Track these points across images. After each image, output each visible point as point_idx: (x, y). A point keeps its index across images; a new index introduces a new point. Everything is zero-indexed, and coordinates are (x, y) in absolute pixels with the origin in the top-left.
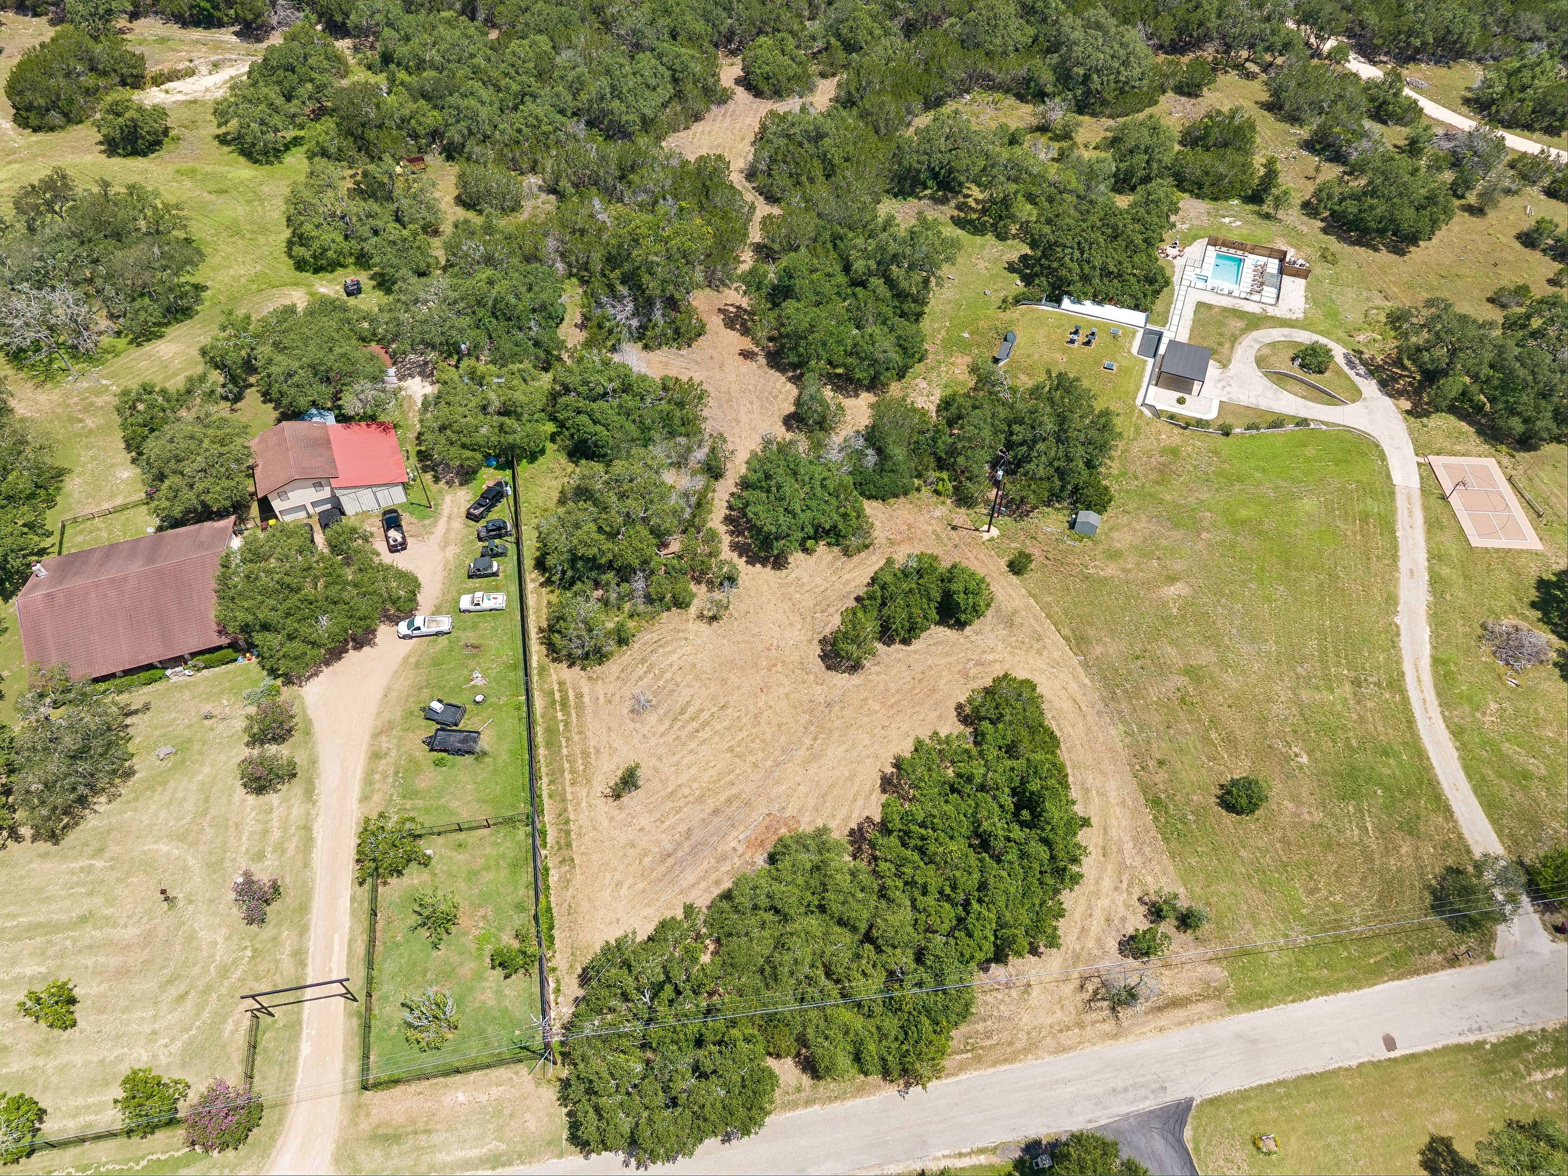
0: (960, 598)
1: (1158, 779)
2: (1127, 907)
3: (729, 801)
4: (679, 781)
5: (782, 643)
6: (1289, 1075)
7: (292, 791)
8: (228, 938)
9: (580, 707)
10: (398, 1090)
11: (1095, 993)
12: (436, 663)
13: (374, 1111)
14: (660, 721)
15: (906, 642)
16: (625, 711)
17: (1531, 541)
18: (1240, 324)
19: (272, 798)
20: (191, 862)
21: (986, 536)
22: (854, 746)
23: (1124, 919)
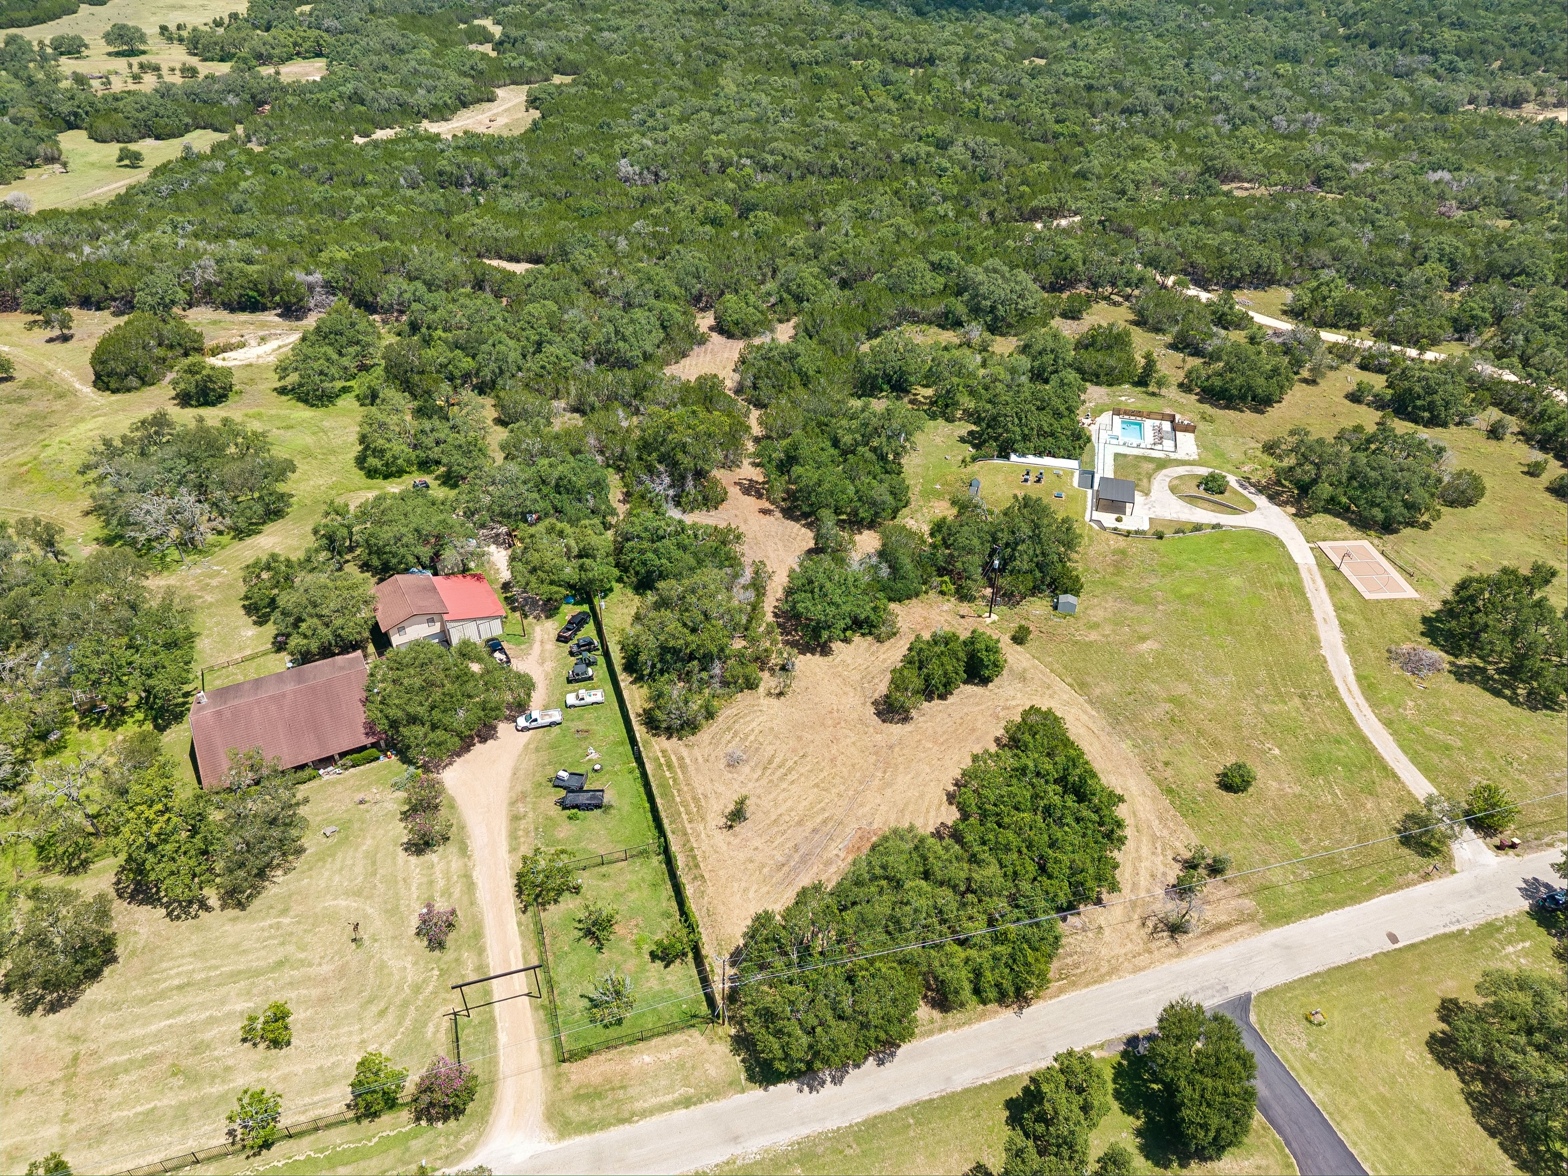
0: (983, 655)
1: (1166, 774)
2: (1165, 865)
3: (825, 822)
4: (779, 812)
5: (841, 708)
6: (1321, 969)
7: (451, 849)
8: (415, 963)
9: (683, 766)
10: (591, 1060)
11: (1155, 927)
12: (553, 746)
13: (573, 1077)
14: (753, 770)
15: (942, 697)
16: (722, 767)
17: (1409, 592)
18: (1151, 466)
19: (431, 857)
20: (370, 911)
21: (988, 621)
22: (918, 774)
23: (1164, 874)
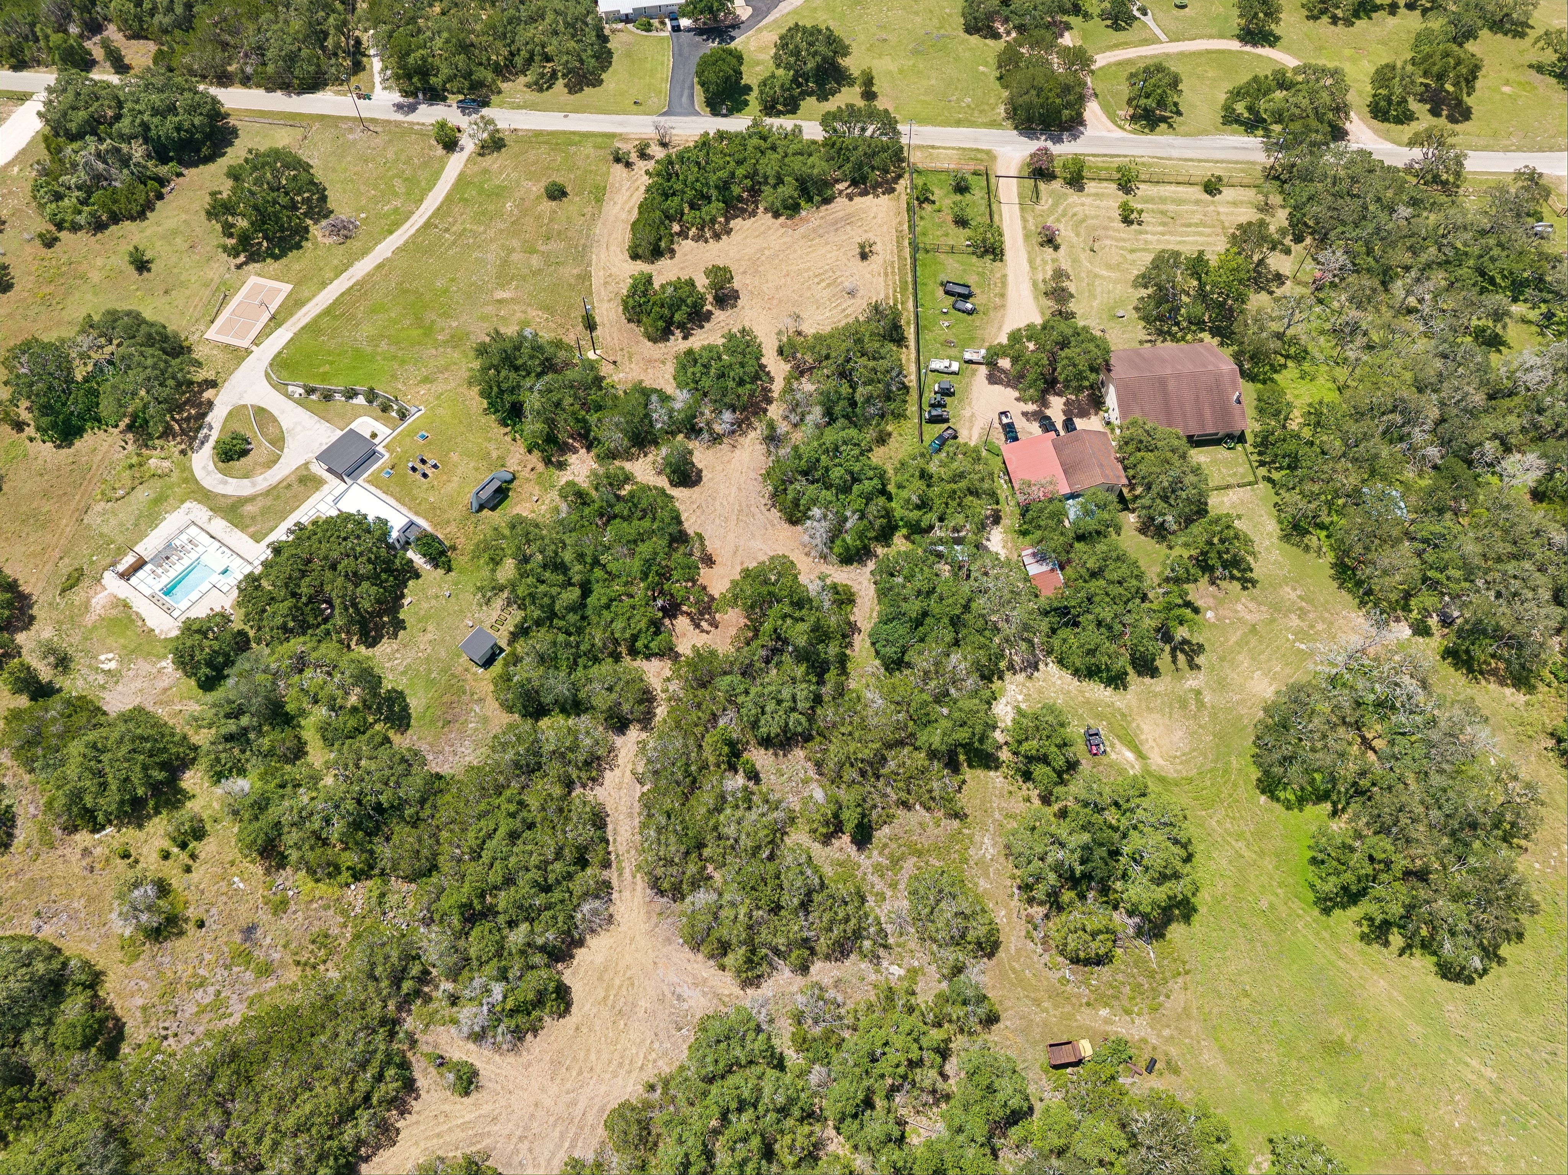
3: (813, 240)
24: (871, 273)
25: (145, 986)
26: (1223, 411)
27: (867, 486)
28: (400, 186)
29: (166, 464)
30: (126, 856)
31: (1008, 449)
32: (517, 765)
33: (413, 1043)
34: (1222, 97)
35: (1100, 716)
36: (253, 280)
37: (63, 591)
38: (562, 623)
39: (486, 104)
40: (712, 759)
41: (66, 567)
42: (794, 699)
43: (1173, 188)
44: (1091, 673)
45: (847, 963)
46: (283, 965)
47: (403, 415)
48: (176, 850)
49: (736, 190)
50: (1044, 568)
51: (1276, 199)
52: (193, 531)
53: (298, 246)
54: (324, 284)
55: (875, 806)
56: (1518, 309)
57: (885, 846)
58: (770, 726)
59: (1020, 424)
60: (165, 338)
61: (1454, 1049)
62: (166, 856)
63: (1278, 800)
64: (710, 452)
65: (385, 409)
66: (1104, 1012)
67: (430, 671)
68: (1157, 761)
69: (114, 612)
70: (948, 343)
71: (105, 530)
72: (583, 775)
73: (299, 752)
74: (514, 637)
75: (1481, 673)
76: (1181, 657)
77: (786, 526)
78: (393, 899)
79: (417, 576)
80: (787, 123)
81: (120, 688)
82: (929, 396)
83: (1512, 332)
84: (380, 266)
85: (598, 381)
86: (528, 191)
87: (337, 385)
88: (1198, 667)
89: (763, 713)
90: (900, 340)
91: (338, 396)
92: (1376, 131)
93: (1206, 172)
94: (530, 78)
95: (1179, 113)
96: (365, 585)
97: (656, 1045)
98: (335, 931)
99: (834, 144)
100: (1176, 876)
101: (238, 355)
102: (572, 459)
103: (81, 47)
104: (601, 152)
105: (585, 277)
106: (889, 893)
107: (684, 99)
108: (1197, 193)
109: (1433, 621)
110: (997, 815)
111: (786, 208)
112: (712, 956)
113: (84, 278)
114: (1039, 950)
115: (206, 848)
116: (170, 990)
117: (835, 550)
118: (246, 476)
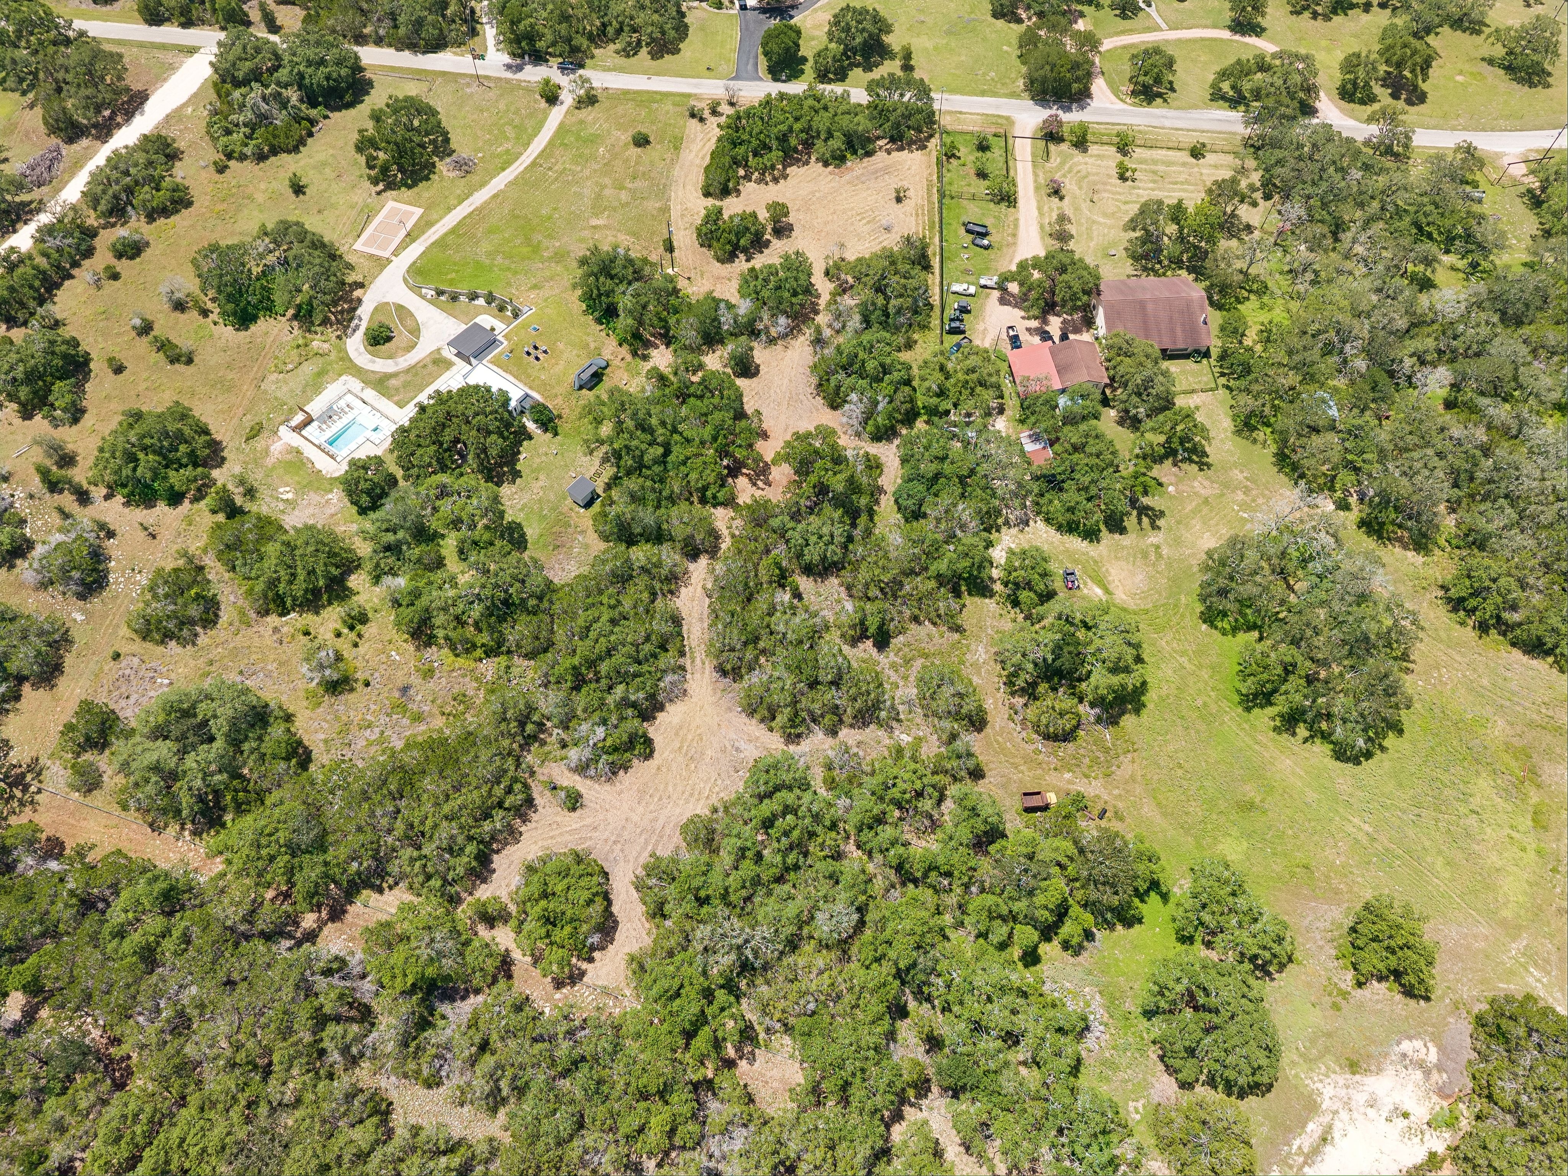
3: (856, 185)
24: (905, 214)
25: (325, 725)
26: (1192, 330)
27: (896, 376)
28: (510, 132)
29: (326, 346)
30: (307, 633)
31: (1013, 355)
32: (614, 574)
33: (532, 773)
34: (1211, 77)
35: (1076, 562)
36: (391, 204)
37: (248, 439)
38: (649, 472)
39: (581, 66)
40: (765, 579)
41: (249, 421)
42: (832, 536)
43: (1164, 152)
44: (1070, 528)
45: (867, 730)
46: (431, 715)
47: (516, 316)
48: (346, 631)
49: (793, 142)
50: (1038, 446)
51: (1251, 163)
52: (349, 398)
53: (427, 178)
54: (449, 209)
55: (892, 619)
56: (1447, 259)
57: (900, 650)
58: (812, 554)
59: (1024, 337)
60: (323, 245)
61: (1341, 810)
62: (338, 635)
63: (1216, 628)
64: (768, 351)
65: (501, 309)
66: (1068, 776)
67: (542, 509)
68: (1120, 596)
69: (289, 457)
70: (967, 272)
71: (279, 394)
72: (665, 588)
73: (439, 563)
74: (608, 487)
75: (1389, 539)
76: (1145, 520)
77: (828, 410)
78: (515, 671)
79: (530, 438)
80: (838, 89)
81: (296, 512)
82: (949, 313)
83: (1440, 276)
84: (495, 196)
85: (676, 291)
86: (618, 139)
87: (463, 288)
88: (1159, 528)
89: (807, 545)
90: (927, 268)
91: (462, 298)
92: (1342, 110)
93: (1191, 140)
94: (618, 46)
95: (1173, 90)
96: (494, 437)
97: (719, 782)
98: (470, 693)
99: (876, 107)
100: (1127, 670)
101: (381, 263)
102: (654, 353)
103: (241, 9)
104: (679, 109)
105: (666, 210)
106: (901, 684)
107: (750, 67)
108: (1185, 156)
109: (1353, 500)
110: (989, 631)
111: (834, 158)
112: (762, 721)
113: (250, 198)
114: (1019, 729)
115: (369, 630)
116: (345, 729)
117: (868, 428)
118: (390, 357)
